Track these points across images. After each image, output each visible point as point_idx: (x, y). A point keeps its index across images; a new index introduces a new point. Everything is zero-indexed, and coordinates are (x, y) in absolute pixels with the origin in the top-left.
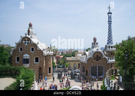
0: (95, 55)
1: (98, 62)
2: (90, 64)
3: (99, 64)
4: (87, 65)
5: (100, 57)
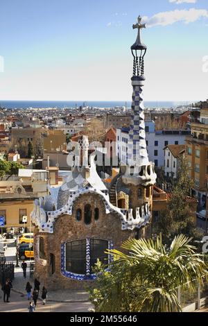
0: (81, 205)
1: (90, 226)
2: (65, 233)
3: (92, 233)
4: (52, 238)
5: (97, 210)
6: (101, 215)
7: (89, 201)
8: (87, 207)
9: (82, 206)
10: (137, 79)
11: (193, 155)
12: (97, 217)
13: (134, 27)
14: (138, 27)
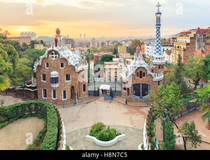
1: (142, 79)
5: (144, 73)
6: (146, 75)
7: (141, 70)
8: (141, 72)
9: (139, 72)
10: (158, 25)
11: (175, 54)
12: (144, 76)
13: (160, 6)
14: (159, 6)
